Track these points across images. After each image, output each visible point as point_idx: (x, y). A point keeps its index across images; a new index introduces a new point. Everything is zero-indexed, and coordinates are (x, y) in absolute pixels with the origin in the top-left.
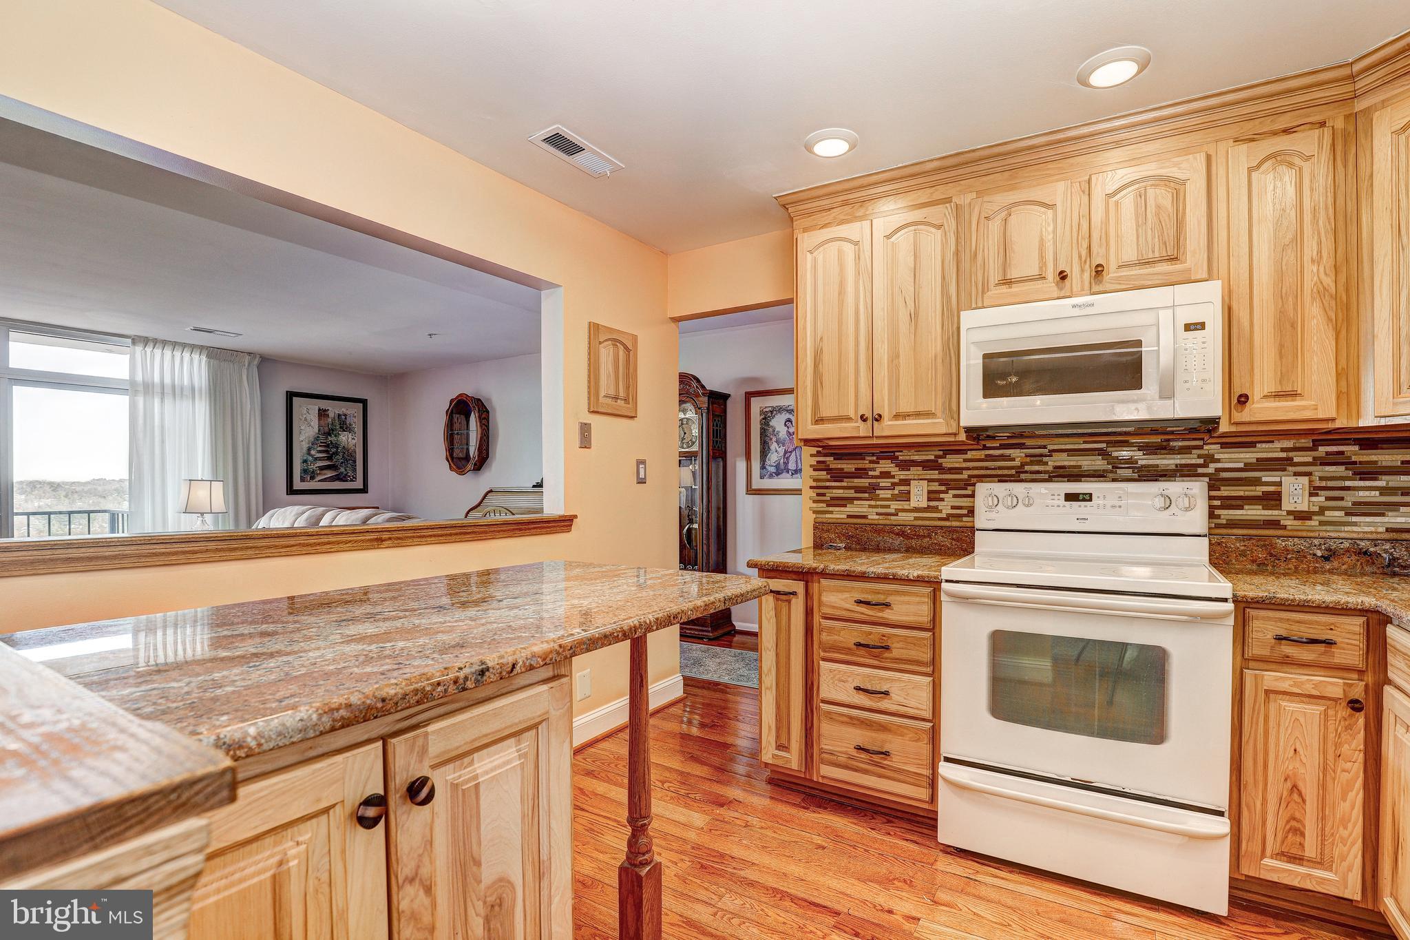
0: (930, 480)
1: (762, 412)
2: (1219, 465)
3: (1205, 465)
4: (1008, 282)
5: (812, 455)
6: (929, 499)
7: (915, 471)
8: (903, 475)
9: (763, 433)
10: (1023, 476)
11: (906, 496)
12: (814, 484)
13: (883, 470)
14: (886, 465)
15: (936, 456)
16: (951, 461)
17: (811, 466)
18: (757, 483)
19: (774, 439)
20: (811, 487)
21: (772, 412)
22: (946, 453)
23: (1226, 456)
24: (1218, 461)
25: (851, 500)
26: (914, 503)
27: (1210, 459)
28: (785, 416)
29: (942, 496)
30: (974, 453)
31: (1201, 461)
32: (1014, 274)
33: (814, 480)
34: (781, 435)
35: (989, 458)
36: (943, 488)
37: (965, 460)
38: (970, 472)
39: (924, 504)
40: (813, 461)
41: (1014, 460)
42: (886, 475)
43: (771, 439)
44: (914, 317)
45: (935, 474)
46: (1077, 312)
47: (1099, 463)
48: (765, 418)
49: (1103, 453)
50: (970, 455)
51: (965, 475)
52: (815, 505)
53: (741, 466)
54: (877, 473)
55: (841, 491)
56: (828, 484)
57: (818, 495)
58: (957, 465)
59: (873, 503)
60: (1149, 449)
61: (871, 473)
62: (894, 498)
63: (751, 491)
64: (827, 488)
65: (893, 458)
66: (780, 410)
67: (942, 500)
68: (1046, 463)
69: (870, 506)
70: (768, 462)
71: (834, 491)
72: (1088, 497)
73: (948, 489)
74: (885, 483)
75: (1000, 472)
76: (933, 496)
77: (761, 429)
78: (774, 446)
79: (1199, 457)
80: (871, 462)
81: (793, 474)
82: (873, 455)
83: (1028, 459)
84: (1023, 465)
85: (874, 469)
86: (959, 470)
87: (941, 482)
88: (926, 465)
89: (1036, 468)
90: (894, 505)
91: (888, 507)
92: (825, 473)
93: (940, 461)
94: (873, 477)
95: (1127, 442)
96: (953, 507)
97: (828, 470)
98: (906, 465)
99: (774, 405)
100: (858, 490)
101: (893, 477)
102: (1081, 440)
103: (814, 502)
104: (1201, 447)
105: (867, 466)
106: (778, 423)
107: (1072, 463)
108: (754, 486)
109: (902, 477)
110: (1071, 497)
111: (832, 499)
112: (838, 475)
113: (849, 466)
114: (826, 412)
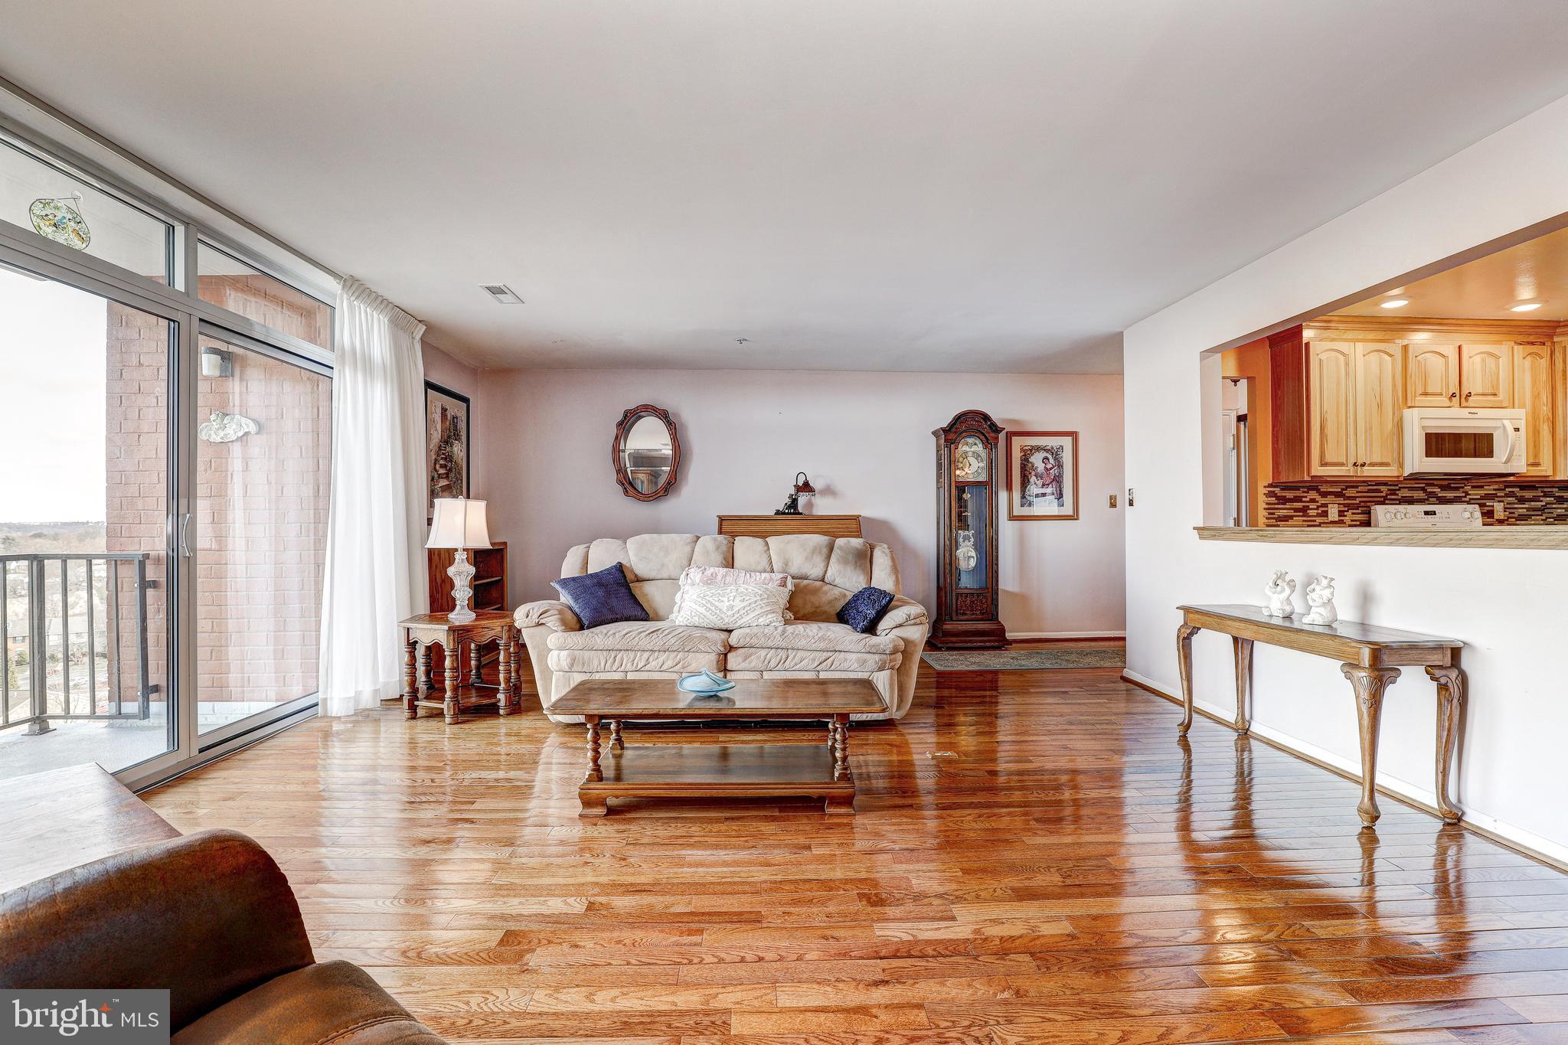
0: (1339, 504)
1: (1022, 450)
2: (1471, 497)
3: (1465, 497)
4: (1425, 394)
5: (1265, 487)
6: (1339, 516)
7: (1330, 498)
8: (1323, 501)
9: (1023, 468)
10: (1387, 502)
11: (1325, 514)
12: (1267, 506)
13: (1312, 497)
14: (1313, 495)
15: (1343, 489)
16: (1350, 492)
17: (1265, 494)
18: (1018, 511)
19: (1033, 473)
20: (1265, 509)
21: (1031, 450)
22: (1347, 487)
23: (1473, 492)
24: (1470, 495)
25: (1291, 517)
26: (1330, 519)
27: (1467, 494)
28: (1043, 454)
29: (1346, 513)
30: (1362, 488)
31: (1464, 495)
32: (1430, 390)
33: (1267, 504)
34: (1039, 470)
35: (1369, 491)
36: (1346, 509)
37: (1357, 492)
38: (1360, 499)
39: (1337, 519)
40: (1266, 491)
41: (1382, 492)
42: (1313, 501)
43: (1030, 473)
44: (1380, 406)
45: (1341, 500)
46: (1471, 416)
47: (1421, 495)
48: (1025, 455)
49: (1423, 489)
50: (1359, 489)
51: (1357, 501)
52: (1267, 521)
53: (1003, 496)
54: (1307, 499)
55: (1286, 511)
56: (1276, 506)
57: (1270, 514)
58: (1353, 495)
59: (1305, 518)
60: (1443, 488)
61: (1304, 499)
62: (1318, 515)
63: (1012, 518)
64: (1277, 509)
65: (1318, 490)
66: (1038, 449)
67: (1346, 516)
68: (1398, 495)
69: (1304, 521)
70: (1027, 493)
71: (1281, 511)
72: (1434, 513)
73: (1349, 509)
74: (1313, 506)
75: (1376, 499)
76: (1341, 513)
77: (1021, 464)
78: (1033, 479)
79: (1463, 492)
80: (1304, 492)
81: (1049, 503)
82: (1303, 487)
83: (1389, 492)
84: (1387, 495)
85: (1306, 497)
86: (1354, 498)
87: (1345, 505)
88: (1337, 495)
89: (1393, 497)
90: (1319, 520)
91: (1315, 521)
92: (1274, 499)
93: (1344, 492)
94: (1305, 502)
95: (1433, 484)
96: (1352, 521)
97: (1278, 498)
98: (1324, 495)
99: (1033, 445)
100: (1296, 510)
101: (1317, 502)
102: (1414, 482)
103: (1267, 518)
104: (1463, 487)
105: (1302, 495)
106: (1037, 460)
107: (1410, 495)
108: (1016, 513)
109: (1323, 502)
110: (1427, 513)
111: (1279, 517)
112: (1283, 500)
113: (1289, 495)
114: (1329, 459)
